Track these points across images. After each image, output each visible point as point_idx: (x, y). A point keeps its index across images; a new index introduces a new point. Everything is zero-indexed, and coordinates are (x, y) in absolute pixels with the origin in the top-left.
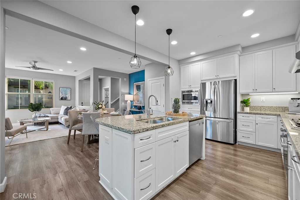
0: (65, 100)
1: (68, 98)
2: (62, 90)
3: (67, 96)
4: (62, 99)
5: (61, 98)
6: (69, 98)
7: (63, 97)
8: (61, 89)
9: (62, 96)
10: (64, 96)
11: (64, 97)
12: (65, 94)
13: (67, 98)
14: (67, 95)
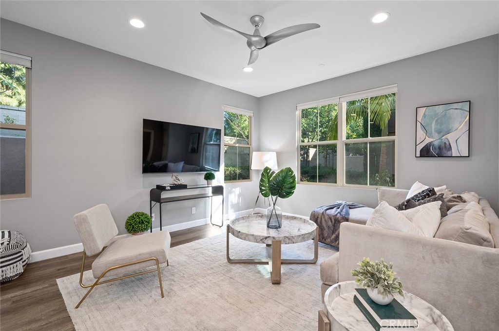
0: (440, 156)
1: (453, 146)
2: (424, 116)
3: (451, 138)
4: (426, 153)
5: (421, 151)
6: (460, 147)
7: (430, 144)
8: (422, 111)
9: (428, 140)
10: (434, 139)
11: (436, 143)
12: (439, 132)
13: (450, 148)
14: (449, 136)
